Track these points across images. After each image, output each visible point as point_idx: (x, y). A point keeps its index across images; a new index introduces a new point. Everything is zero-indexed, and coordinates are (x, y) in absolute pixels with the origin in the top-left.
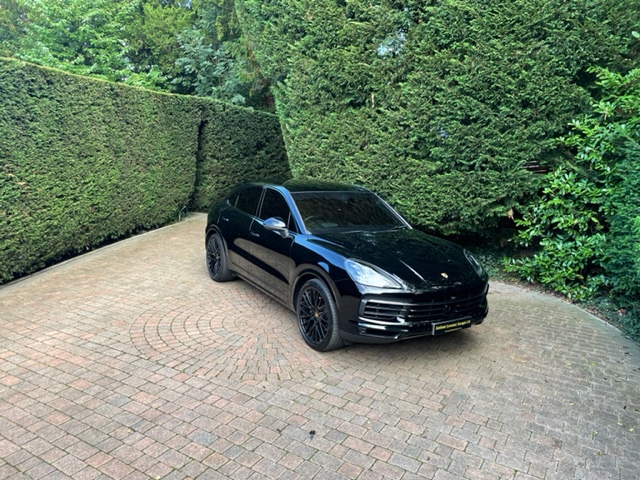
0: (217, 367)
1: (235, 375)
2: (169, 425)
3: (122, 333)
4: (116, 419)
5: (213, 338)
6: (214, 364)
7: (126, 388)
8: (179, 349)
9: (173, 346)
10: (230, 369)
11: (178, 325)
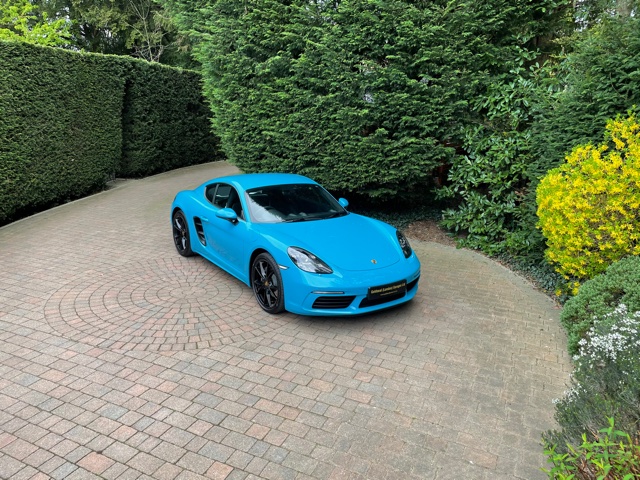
0: (133, 341)
1: (152, 347)
2: (79, 402)
3: (36, 310)
4: (23, 399)
5: (133, 311)
6: (130, 337)
7: (35, 367)
8: (95, 324)
9: (90, 320)
10: (149, 340)
11: (97, 299)
